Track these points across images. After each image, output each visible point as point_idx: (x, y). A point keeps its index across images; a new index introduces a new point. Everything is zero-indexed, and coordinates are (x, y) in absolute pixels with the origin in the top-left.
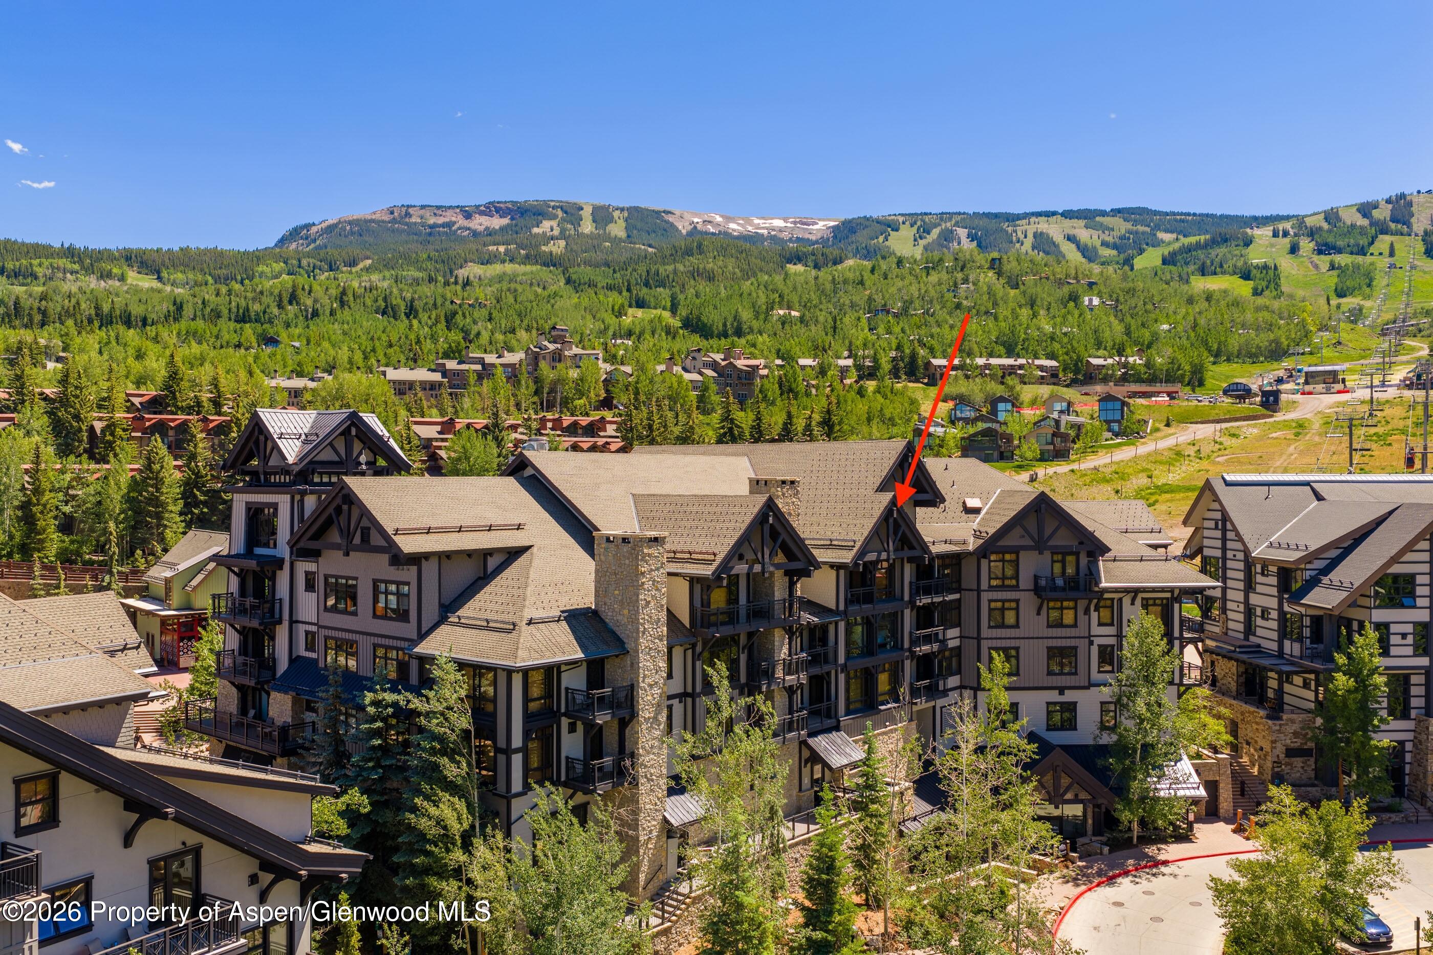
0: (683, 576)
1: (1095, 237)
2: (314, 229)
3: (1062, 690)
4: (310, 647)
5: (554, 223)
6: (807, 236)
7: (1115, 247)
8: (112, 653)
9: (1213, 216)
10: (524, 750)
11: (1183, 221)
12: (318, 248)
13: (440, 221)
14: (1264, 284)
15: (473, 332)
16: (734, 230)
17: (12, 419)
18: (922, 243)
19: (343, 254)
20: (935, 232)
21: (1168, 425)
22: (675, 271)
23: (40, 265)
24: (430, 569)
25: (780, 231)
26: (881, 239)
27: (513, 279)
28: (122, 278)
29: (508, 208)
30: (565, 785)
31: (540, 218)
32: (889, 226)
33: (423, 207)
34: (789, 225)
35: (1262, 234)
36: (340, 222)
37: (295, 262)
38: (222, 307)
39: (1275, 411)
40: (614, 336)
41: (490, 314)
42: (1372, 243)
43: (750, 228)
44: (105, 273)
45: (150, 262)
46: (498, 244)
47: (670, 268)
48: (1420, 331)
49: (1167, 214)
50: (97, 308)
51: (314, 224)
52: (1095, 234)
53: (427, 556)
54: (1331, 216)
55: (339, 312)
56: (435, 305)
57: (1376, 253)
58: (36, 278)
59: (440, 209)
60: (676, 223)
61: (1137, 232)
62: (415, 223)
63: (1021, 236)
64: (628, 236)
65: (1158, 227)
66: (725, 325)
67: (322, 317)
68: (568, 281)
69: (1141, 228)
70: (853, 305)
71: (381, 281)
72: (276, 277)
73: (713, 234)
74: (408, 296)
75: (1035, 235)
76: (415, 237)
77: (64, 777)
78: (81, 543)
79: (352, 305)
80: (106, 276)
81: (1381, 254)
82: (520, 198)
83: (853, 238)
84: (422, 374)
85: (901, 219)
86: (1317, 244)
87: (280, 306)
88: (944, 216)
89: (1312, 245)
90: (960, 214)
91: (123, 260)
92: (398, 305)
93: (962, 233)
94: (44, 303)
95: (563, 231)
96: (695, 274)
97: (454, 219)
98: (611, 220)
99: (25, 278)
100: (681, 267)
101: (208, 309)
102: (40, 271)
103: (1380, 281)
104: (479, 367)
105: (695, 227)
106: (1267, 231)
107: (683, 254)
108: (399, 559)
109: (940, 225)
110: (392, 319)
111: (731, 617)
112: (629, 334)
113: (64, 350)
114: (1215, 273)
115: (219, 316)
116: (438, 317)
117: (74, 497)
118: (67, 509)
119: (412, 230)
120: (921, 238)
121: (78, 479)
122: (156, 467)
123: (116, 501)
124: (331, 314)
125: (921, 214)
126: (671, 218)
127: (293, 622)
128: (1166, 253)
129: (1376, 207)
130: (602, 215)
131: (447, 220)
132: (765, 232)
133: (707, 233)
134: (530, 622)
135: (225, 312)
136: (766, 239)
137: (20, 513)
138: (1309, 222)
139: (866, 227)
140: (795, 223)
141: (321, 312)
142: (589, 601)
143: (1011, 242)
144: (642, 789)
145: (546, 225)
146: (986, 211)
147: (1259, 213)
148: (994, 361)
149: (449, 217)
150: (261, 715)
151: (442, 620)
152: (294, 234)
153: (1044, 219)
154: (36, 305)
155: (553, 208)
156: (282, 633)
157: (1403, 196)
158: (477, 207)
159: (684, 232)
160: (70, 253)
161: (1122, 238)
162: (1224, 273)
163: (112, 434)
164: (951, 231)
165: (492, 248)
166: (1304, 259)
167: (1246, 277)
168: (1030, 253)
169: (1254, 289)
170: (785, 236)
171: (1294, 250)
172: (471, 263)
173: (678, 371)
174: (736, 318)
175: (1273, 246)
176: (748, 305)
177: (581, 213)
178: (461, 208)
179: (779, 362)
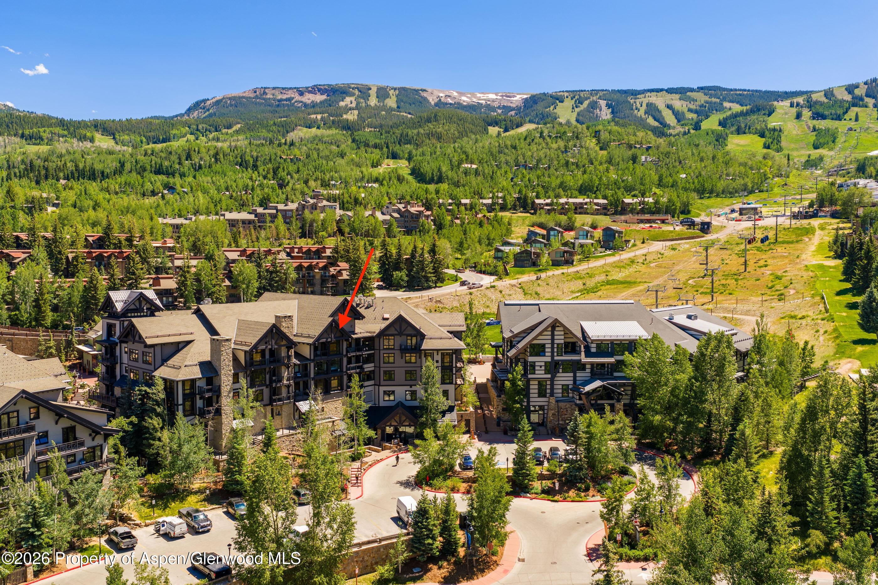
0: (242, 350)
1: (685, 106)
2: (208, 103)
3: (411, 386)
4: (126, 371)
5: (353, 99)
6: (509, 104)
7: (696, 112)
8: (56, 376)
9: (760, 91)
10: (183, 404)
11: (740, 95)
12: (210, 115)
13: (285, 97)
14: (770, 140)
15: (286, 181)
16: (464, 101)
17: (30, 253)
18: (577, 110)
19: (224, 121)
20: (586, 103)
21: (643, 243)
22: (418, 133)
23: (44, 132)
24: (158, 349)
25: (493, 101)
26: (552, 108)
27: (321, 140)
28: (92, 140)
29: (325, 89)
30: (199, 415)
31: (344, 95)
32: (558, 99)
33: (274, 88)
34: (499, 97)
35: (782, 106)
36: (224, 98)
37: (195, 127)
38: (147, 165)
39: (707, 234)
40: (368, 182)
41: (298, 168)
42: (847, 112)
43: (474, 100)
44: (82, 136)
45: (109, 129)
46: (317, 114)
47: (415, 131)
48: (849, 173)
49: (731, 90)
50: (77, 166)
51: (208, 100)
52: (685, 103)
53: (156, 345)
54: (829, 93)
55: (213, 166)
56: (270, 159)
57: (848, 119)
58: (42, 140)
59: (284, 89)
60: (428, 98)
61: (711, 103)
62: (269, 99)
63: (639, 105)
64: (398, 107)
65: (724, 99)
66: (433, 174)
67: (204, 169)
68: (354, 141)
69: (714, 100)
70: (507, 163)
71: (242, 142)
72: (183, 137)
73: (451, 104)
74: (255, 154)
75: (647, 105)
76: (269, 108)
77: (41, 408)
78: (62, 317)
79: (222, 160)
80: (82, 138)
81: (850, 119)
82: (333, 83)
83: (535, 107)
84: (244, 216)
85: (566, 94)
86: (813, 113)
87: (180, 163)
88: (594, 92)
89: (810, 114)
90: (603, 90)
91: (93, 127)
92: (249, 160)
93: (603, 103)
94: (46, 163)
95: (358, 104)
96: (430, 135)
97: (293, 96)
98: (388, 96)
99: (36, 140)
100: (422, 131)
101: (139, 166)
102: (44, 135)
103: (841, 139)
104: (274, 211)
105: (440, 100)
106: (787, 103)
107: (425, 121)
108: (146, 346)
109: (589, 98)
110: (244, 169)
111: (262, 362)
112: (377, 180)
113: (57, 199)
114: (745, 133)
115: (145, 170)
116: (269, 169)
117: (58, 295)
118: (55, 301)
119: (268, 103)
120: (577, 107)
121: (60, 287)
122: (95, 282)
123: (76, 299)
124: (209, 167)
125: (579, 91)
126: (425, 94)
127: (121, 363)
128: (722, 118)
129: (857, 86)
130: (382, 93)
131: (288, 96)
132: (483, 102)
133: (447, 104)
134: (186, 366)
135: (148, 167)
136: (484, 107)
137: (34, 304)
138: (814, 97)
139: (544, 100)
140: (502, 96)
141: (203, 166)
142: (209, 359)
143: (632, 109)
144: (223, 417)
145: (348, 99)
146: (620, 89)
147: (788, 90)
148: (571, 200)
149: (290, 94)
150: (113, 394)
151: (162, 364)
152: (196, 105)
153: (655, 93)
154: (42, 164)
155: (353, 89)
156: (118, 367)
158: (307, 88)
159: (433, 103)
160: (62, 123)
161: (701, 106)
162: (750, 133)
163: (77, 261)
164: (596, 102)
165: (313, 116)
166: (803, 123)
167: (762, 135)
168: (643, 116)
169: (765, 144)
170: (496, 104)
171: (799, 116)
172: (299, 127)
173: (378, 214)
174: (439, 170)
175: (786, 114)
176: (447, 162)
177: (370, 91)
178: (297, 89)
179: (450, 201)
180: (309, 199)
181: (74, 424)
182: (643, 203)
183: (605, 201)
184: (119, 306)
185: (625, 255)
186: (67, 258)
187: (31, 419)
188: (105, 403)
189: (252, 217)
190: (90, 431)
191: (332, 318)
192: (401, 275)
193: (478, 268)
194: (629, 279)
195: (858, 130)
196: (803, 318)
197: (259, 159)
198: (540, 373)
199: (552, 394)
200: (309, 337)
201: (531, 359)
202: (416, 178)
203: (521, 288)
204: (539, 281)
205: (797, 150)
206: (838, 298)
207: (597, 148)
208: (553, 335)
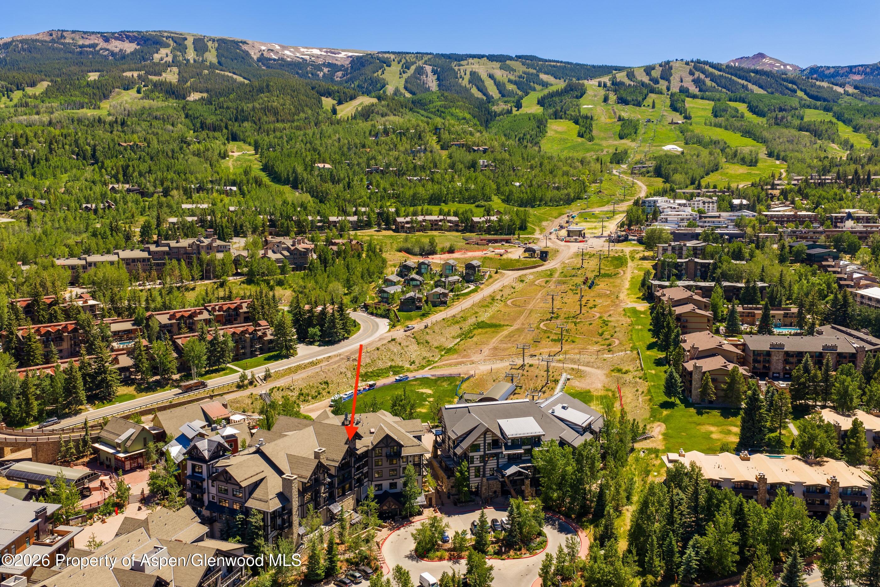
1: (505, 76)
4: (213, 499)
5: (168, 51)
6: (335, 62)
7: (516, 83)
9: (571, 64)
11: (554, 66)
13: (87, 42)
14: (584, 129)
16: (288, 57)
18: (405, 76)
20: (413, 68)
21: (497, 273)
22: (254, 107)
25: (318, 57)
26: (380, 72)
27: (151, 114)
29: (134, 36)
30: (279, 530)
31: (158, 46)
32: (384, 62)
33: (73, 32)
34: (323, 53)
35: (591, 84)
36: (13, 41)
39: (545, 262)
40: (226, 185)
42: (645, 98)
43: (298, 55)
46: (132, 70)
47: (250, 105)
52: (505, 73)
54: (631, 73)
56: (109, 148)
57: (646, 106)
59: (85, 34)
60: (250, 52)
61: (528, 74)
62: (69, 44)
63: (463, 74)
64: (219, 64)
65: (540, 71)
66: (288, 175)
68: (187, 116)
69: (531, 70)
73: (274, 60)
74: (92, 142)
75: (471, 72)
76: (70, 54)
81: (649, 107)
82: (143, 30)
83: (363, 70)
84: (138, 254)
85: (392, 57)
86: (618, 97)
88: (419, 55)
89: (615, 97)
90: (428, 54)
92: (87, 150)
93: (429, 69)
95: (175, 57)
97: (96, 42)
98: (207, 49)
100: (257, 105)
103: (641, 130)
104: (167, 249)
105: (263, 54)
106: (596, 82)
109: (416, 62)
114: (561, 118)
119: (67, 48)
120: (404, 72)
125: (405, 53)
126: (245, 47)
128: (541, 96)
129: (653, 68)
130: (200, 45)
131: (92, 42)
132: (308, 58)
133: (270, 59)
134: (270, 499)
136: (308, 65)
138: (619, 75)
139: (371, 63)
140: (327, 52)
142: (281, 491)
143: (457, 78)
144: (294, 528)
145: (163, 51)
146: (444, 53)
148: (428, 218)
149: (94, 39)
153: (476, 60)
155: (167, 38)
157: (668, 63)
158: (113, 33)
159: (255, 58)
161: (520, 77)
162: (566, 118)
164: (422, 68)
165: (128, 74)
166: (610, 107)
167: (576, 122)
168: (468, 86)
169: (579, 133)
170: (320, 62)
171: (606, 100)
172: (117, 90)
173: (270, 254)
174: (294, 171)
175: (595, 96)
176: (301, 161)
177: (186, 42)
178: (101, 34)
179: (319, 218)
180: (202, 239)
182: (490, 221)
183: (456, 219)
185: (486, 291)
186: (17, 336)
189: (145, 255)
192: (315, 330)
193: (370, 310)
194: (494, 321)
195: (655, 122)
196: (626, 372)
197: (98, 148)
198: (477, 463)
199: (484, 476)
201: (471, 454)
202: (269, 175)
203: (414, 338)
204: (427, 330)
205: (605, 139)
206: (649, 353)
207: (438, 147)
208: (485, 438)
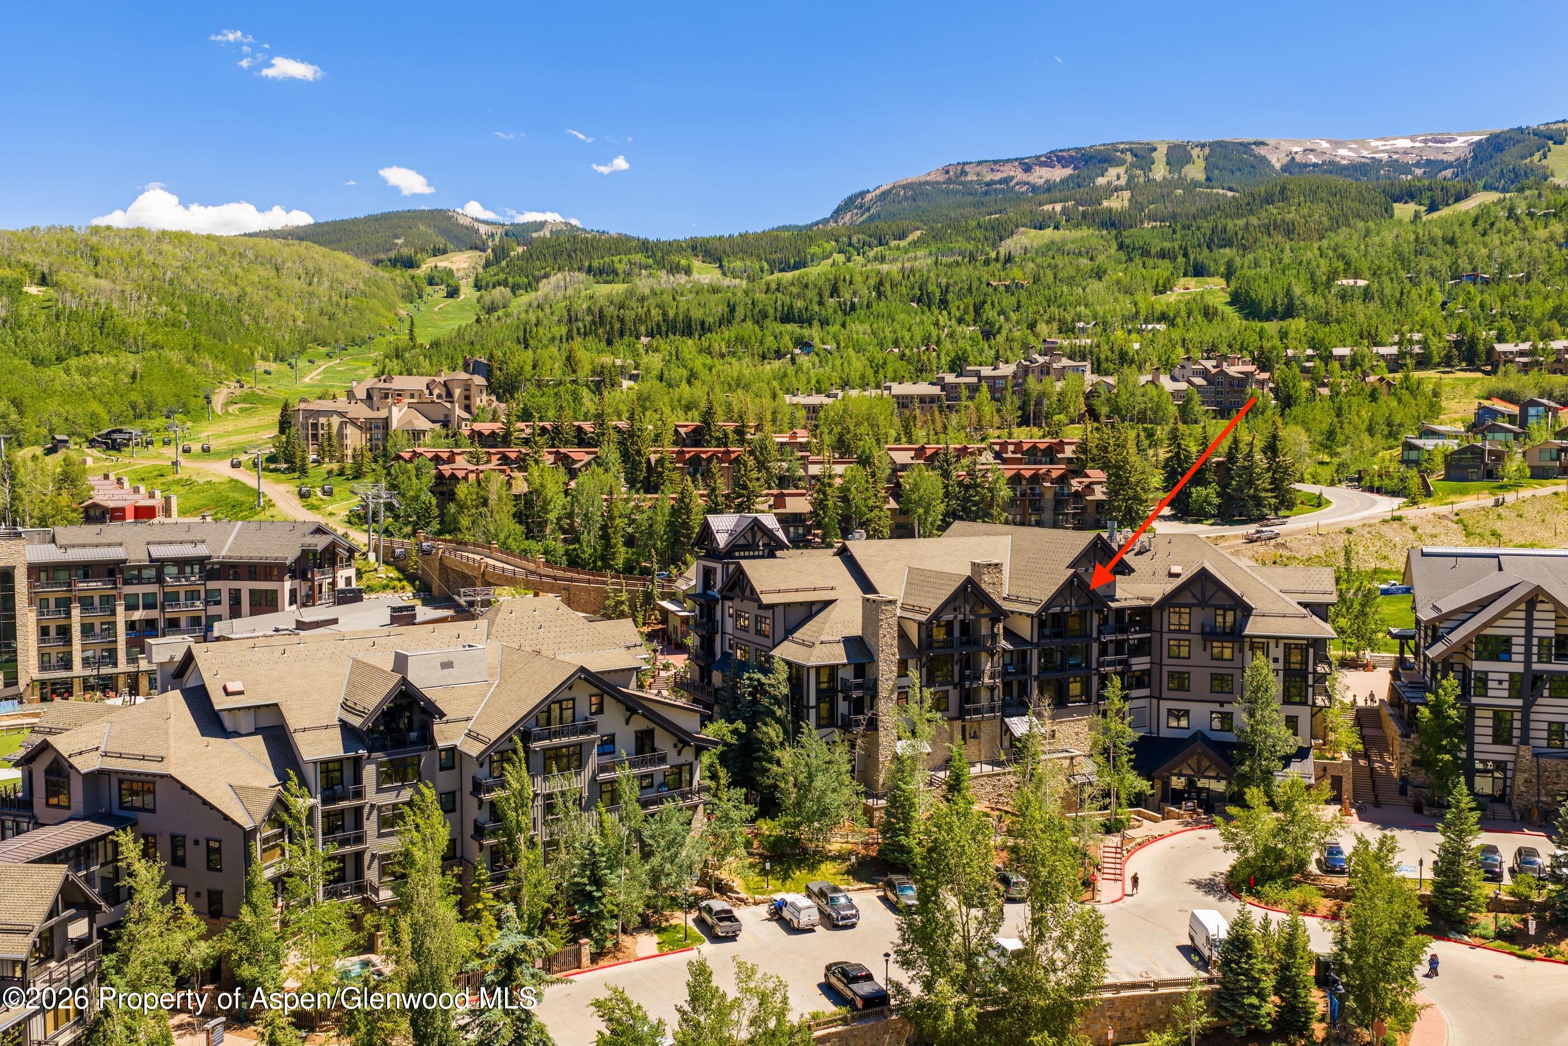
0: (914, 620)
2: (869, 197)
3: (1222, 704)
4: (730, 646)
5: (1121, 170)
6: (1441, 157)
8: (628, 648)
10: (817, 707)
12: (872, 219)
13: (997, 177)
15: (997, 326)
16: (1343, 158)
17: (596, 453)
19: (894, 227)
22: (1247, 224)
23: (620, 261)
24: (779, 612)
25: (1406, 153)
26: (1537, 156)
27: (1060, 249)
28: (688, 271)
29: (1071, 157)
30: (841, 727)
31: (1105, 165)
32: (1550, 138)
33: (979, 163)
34: (1417, 144)
37: (845, 239)
38: (769, 308)
40: (1146, 322)
41: (1019, 302)
43: (1365, 153)
44: (674, 266)
45: (713, 251)
46: (1055, 202)
47: (1241, 222)
50: (665, 314)
51: (868, 192)
53: (777, 605)
55: (874, 305)
56: (970, 289)
58: (617, 274)
59: (997, 163)
60: (1269, 157)
62: (971, 182)
64: (1208, 179)
66: (1274, 302)
67: (859, 311)
68: (1121, 247)
70: (1433, 273)
71: (922, 260)
72: (827, 257)
73: (1315, 165)
74: (944, 281)
76: (970, 198)
77: (606, 697)
78: (639, 555)
79: (889, 294)
80: (674, 269)
82: (1086, 144)
83: (1498, 157)
84: (924, 388)
87: (820, 303)
91: (689, 251)
92: (934, 292)
94: (622, 311)
95: (1131, 178)
96: (1271, 227)
97: (1012, 173)
98: (1188, 159)
99: (608, 275)
100: (1254, 220)
101: (757, 309)
102: (620, 267)
104: (975, 380)
105: (1293, 159)
107: (1262, 202)
108: (762, 606)
110: (925, 308)
111: (948, 644)
112: (1163, 318)
113: (636, 368)
115: (765, 316)
116: (967, 307)
117: (634, 521)
118: (630, 530)
119: (968, 190)
121: (637, 507)
122: (687, 500)
123: (661, 521)
124: (868, 307)
126: (1262, 151)
127: (723, 633)
130: (1178, 156)
131: (1004, 175)
132: (1384, 156)
133: (1307, 165)
134: (822, 643)
135: (771, 311)
136: (1382, 167)
137: (600, 533)
139: (1518, 142)
140: (1425, 141)
141: (858, 306)
142: (859, 632)
144: (881, 734)
145: (1112, 172)
149: (1008, 171)
150: (710, 682)
151: (786, 638)
152: (849, 204)
154: (616, 313)
155: (1122, 152)
156: (718, 637)
158: (1038, 157)
159: (1278, 166)
160: (645, 247)
163: (662, 467)
165: (1048, 207)
170: (1411, 159)
172: (1022, 229)
173: (1165, 380)
174: (1288, 293)
176: (1304, 276)
177: (1154, 154)
178: (1020, 161)
179: (1310, 352)
180: (1036, 356)
181: (652, 725)
184: (722, 540)
186: (649, 460)
187: (591, 714)
188: (700, 696)
189: (936, 390)
190: (675, 740)
191: (1073, 571)
192: (1208, 493)
193: (1366, 482)
198: (1499, 695)
199: (1525, 740)
200: (1030, 602)
201: (1478, 666)
202: (1240, 310)
203: (1461, 521)
204: (1500, 510)
208: (1529, 620)
